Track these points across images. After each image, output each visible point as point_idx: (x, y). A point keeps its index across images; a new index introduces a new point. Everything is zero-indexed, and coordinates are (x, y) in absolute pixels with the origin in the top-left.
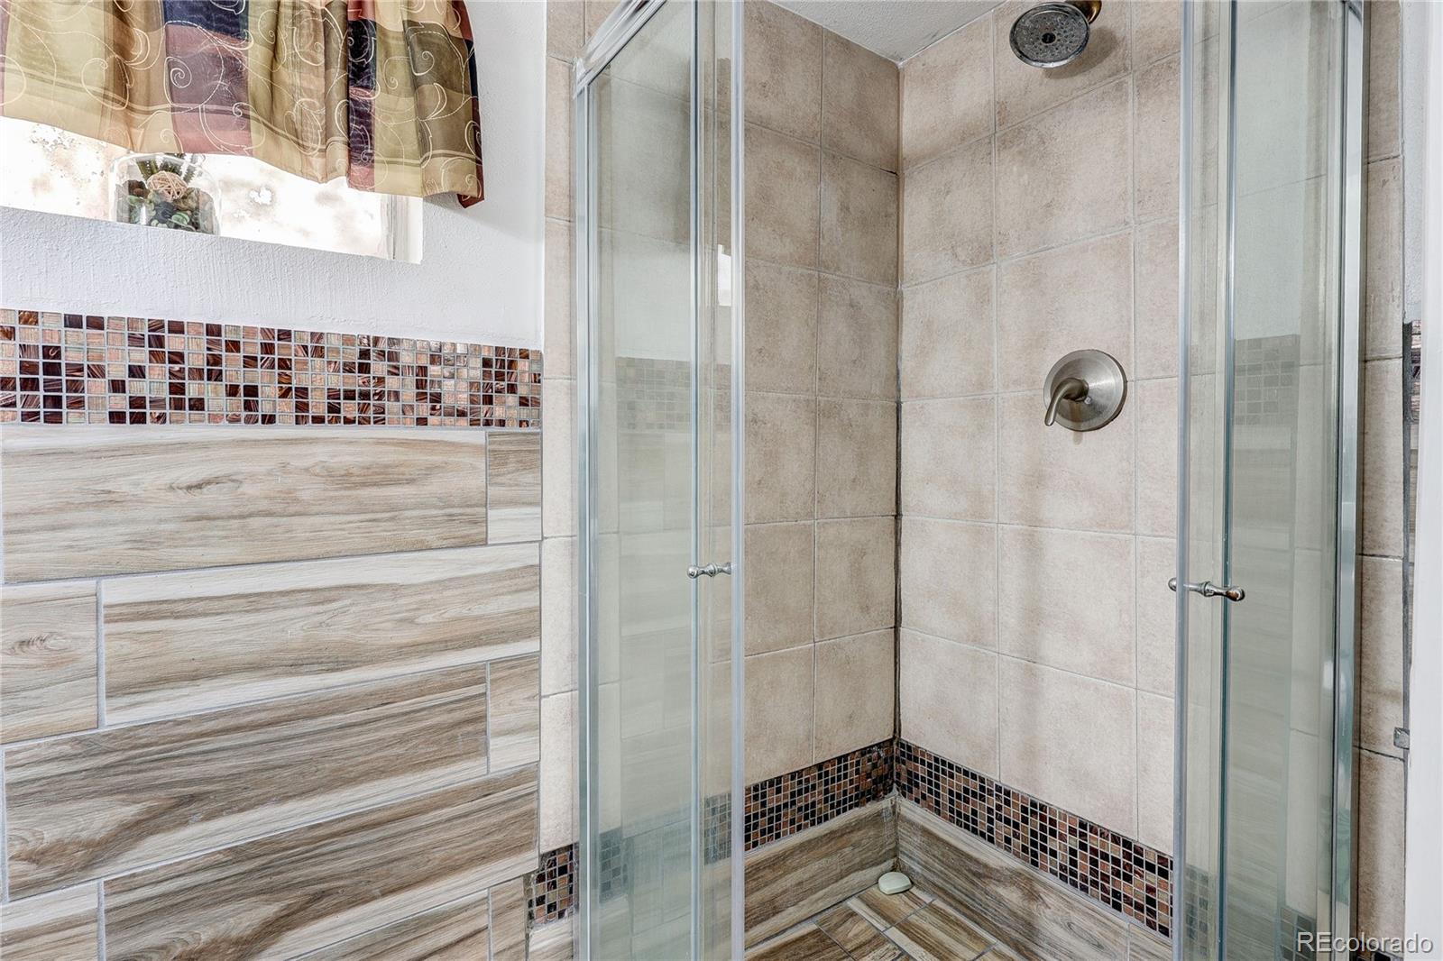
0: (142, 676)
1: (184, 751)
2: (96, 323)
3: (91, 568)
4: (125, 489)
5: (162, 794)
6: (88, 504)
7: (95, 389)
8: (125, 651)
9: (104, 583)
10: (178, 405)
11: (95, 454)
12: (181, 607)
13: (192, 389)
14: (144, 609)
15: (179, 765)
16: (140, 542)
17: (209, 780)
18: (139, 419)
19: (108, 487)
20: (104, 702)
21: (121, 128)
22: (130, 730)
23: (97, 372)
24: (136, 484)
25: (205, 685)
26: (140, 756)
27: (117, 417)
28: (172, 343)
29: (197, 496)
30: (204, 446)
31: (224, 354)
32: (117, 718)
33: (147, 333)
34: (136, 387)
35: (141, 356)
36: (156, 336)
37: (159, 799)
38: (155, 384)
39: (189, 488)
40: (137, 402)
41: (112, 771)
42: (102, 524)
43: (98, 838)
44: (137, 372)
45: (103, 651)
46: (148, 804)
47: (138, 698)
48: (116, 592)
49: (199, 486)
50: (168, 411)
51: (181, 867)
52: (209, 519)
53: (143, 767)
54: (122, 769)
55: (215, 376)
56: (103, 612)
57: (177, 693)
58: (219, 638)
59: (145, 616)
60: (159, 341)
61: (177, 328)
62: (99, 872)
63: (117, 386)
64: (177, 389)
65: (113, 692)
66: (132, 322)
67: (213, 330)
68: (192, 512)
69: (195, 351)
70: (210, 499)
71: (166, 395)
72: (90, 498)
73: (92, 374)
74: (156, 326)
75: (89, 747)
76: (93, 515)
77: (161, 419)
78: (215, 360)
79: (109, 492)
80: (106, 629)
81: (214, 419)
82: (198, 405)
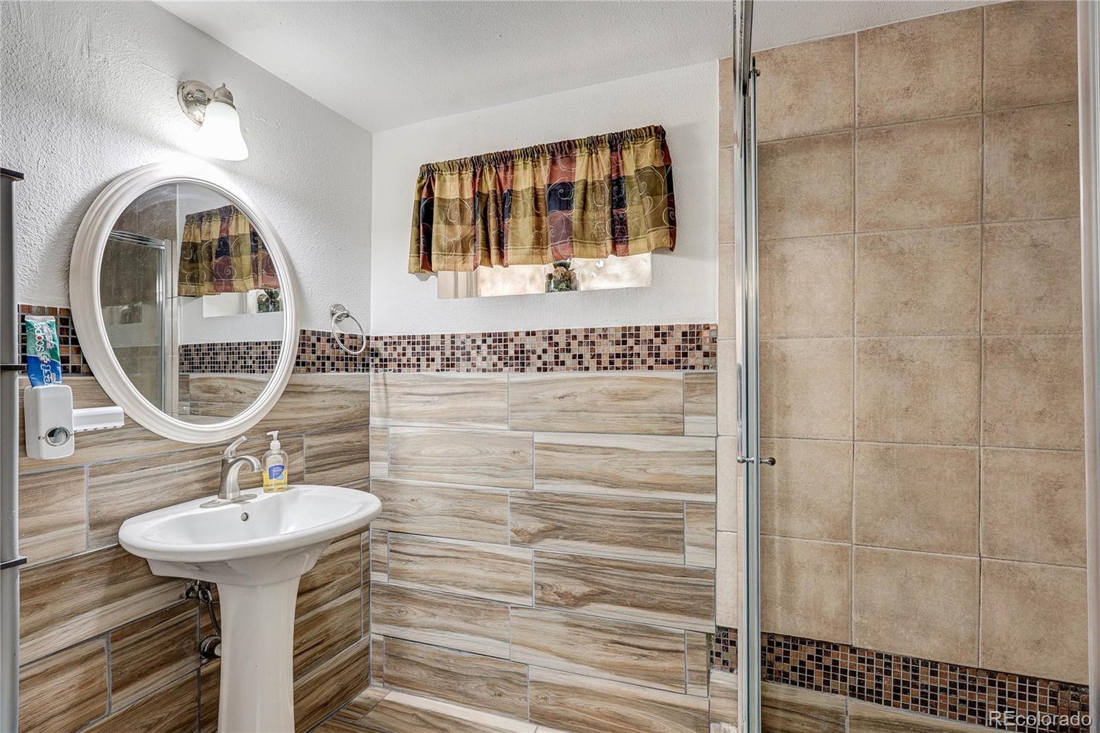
0: (545, 473)
1: (557, 507)
2: (534, 333)
3: (531, 427)
4: (541, 397)
5: (551, 522)
6: (531, 403)
7: (534, 358)
8: (540, 461)
9: (535, 433)
10: (557, 364)
11: (533, 383)
12: (557, 447)
13: (562, 357)
14: (545, 446)
15: (556, 513)
16: (546, 419)
17: (565, 522)
18: (545, 370)
19: (535, 396)
20: (534, 480)
21: (539, 258)
22: (541, 493)
23: (534, 352)
24: (544, 395)
25: (564, 481)
26: (544, 505)
27: (539, 369)
28: (556, 338)
29: (562, 401)
30: (564, 381)
31: (571, 341)
32: (539, 487)
33: (548, 336)
34: (545, 357)
35: (545, 345)
36: (550, 336)
37: (550, 524)
38: (549, 357)
39: (560, 398)
40: (545, 363)
41: (536, 508)
42: (534, 411)
43: (533, 532)
44: (545, 351)
45: (535, 460)
46: (546, 525)
47: (545, 481)
48: (540, 438)
49: (563, 398)
50: (554, 366)
51: (556, 555)
52: (566, 411)
53: (545, 509)
54: (539, 508)
55: (568, 351)
56: (535, 444)
57: (555, 482)
58: (569, 463)
59: (546, 449)
60: (551, 338)
61: (557, 332)
62: (533, 546)
63: (539, 358)
64: (557, 357)
65: (538, 476)
66: (544, 332)
67: (568, 332)
68: (560, 408)
69: (561, 339)
70: (567, 403)
71: (553, 360)
72: (531, 401)
73: (533, 353)
74: (550, 332)
75: (531, 496)
76: (532, 407)
77: (552, 370)
78: (569, 344)
79: (536, 398)
80: (536, 451)
81: (568, 369)
82: (563, 363)
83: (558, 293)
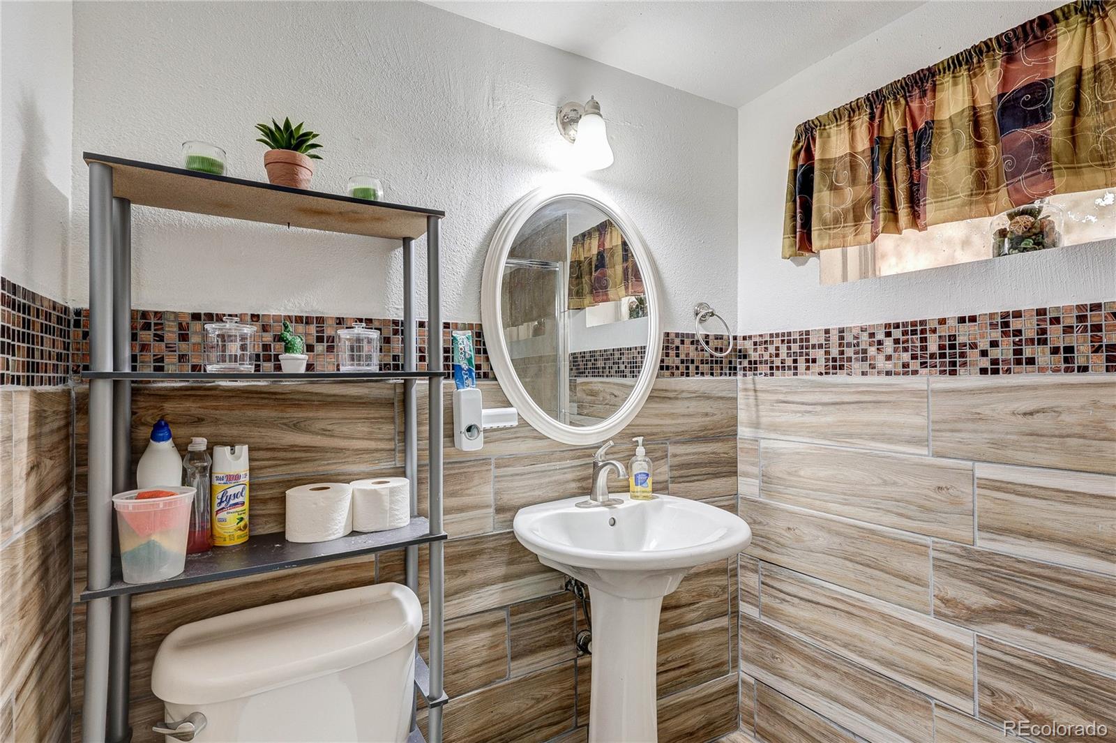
0: (997, 524)
1: (1022, 580)
2: (973, 319)
3: (970, 455)
4: (987, 412)
5: (1009, 601)
6: (968, 419)
7: (973, 355)
8: (987, 506)
9: (976, 464)
10: (1018, 362)
11: (971, 392)
12: (1020, 489)
13: (1028, 352)
14: (998, 484)
15: (1019, 587)
16: (996, 444)
17: (1039, 607)
18: (995, 372)
19: (978, 411)
20: (977, 533)
21: (982, 207)
22: (990, 553)
23: (973, 346)
24: (994, 410)
25: (1035, 543)
26: (996, 571)
27: (984, 371)
28: (1015, 324)
29: (1029, 420)
30: (1034, 388)
31: (1048, 326)
32: (984, 544)
33: (1000, 320)
34: (995, 353)
35: (996, 334)
36: (1004, 322)
37: (1006, 603)
38: (1005, 351)
39: (1025, 414)
40: (995, 362)
41: (980, 573)
42: (975, 431)
43: (973, 607)
44: (994, 344)
45: (976, 503)
46: (1000, 602)
47: (995, 536)
48: (984, 471)
49: (1031, 414)
50: (1012, 366)
51: (1020, 652)
52: (1038, 435)
53: (997, 578)
54: (986, 574)
55: (1043, 342)
56: (976, 481)
57: (1017, 541)
58: (1045, 515)
59: (998, 489)
60: (1006, 324)
61: (1018, 314)
62: (973, 627)
63: (984, 353)
64: (1018, 352)
65: (982, 528)
66: (992, 315)
67: (1041, 312)
68: (1024, 429)
69: (1029, 328)
70: (1038, 422)
71: (1011, 356)
72: (970, 416)
73: (971, 348)
74: (1005, 315)
75: (969, 554)
76: (970, 426)
77: (1008, 371)
78: (1044, 331)
79: (979, 414)
80: (977, 491)
81: (1042, 370)
82: (1031, 361)
83: (1017, 257)
